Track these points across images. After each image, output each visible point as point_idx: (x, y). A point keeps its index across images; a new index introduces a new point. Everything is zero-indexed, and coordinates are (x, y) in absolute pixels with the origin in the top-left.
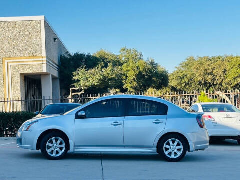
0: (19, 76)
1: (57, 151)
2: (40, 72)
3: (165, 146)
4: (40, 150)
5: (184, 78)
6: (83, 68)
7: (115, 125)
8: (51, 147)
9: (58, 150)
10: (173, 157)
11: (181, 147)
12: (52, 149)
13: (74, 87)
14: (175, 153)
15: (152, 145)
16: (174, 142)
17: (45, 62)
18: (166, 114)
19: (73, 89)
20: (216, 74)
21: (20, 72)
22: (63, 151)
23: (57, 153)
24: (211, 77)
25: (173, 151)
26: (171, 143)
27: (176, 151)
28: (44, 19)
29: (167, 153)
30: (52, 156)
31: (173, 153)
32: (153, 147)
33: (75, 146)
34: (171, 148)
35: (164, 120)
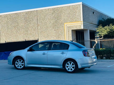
0: (71, 31)
2: (80, 29)
3: (67, 65)
4: (13, 65)
6: (100, 26)
9: (21, 65)
10: (70, 71)
11: (74, 66)
12: (18, 65)
13: (97, 35)
14: (71, 69)
15: (60, 64)
16: (70, 63)
17: (82, 24)
18: (68, 49)
19: (97, 36)
21: (72, 29)
25: (70, 68)
26: (69, 64)
27: (71, 68)
28: (82, 4)
29: (67, 69)
30: (18, 68)
32: (61, 65)
34: (69, 66)
35: (66, 52)
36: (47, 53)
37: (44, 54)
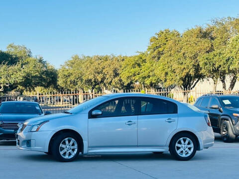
1: (70, 153)
3: (177, 145)
5: (69, 76)
7: (129, 124)
8: (63, 149)
9: (70, 151)
10: (184, 155)
11: (192, 145)
12: (65, 150)
16: (185, 141)
20: (106, 73)
22: (75, 152)
23: (70, 154)
24: (101, 75)
25: (184, 150)
26: (182, 142)
27: (187, 150)
29: (178, 152)
30: (65, 157)
31: (184, 151)
32: (165, 146)
33: (89, 147)
34: (182, 147)
35: (176, 119)
36: (136, 121)
37: (130, 123)
